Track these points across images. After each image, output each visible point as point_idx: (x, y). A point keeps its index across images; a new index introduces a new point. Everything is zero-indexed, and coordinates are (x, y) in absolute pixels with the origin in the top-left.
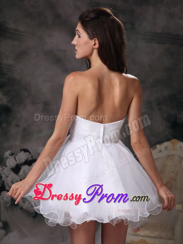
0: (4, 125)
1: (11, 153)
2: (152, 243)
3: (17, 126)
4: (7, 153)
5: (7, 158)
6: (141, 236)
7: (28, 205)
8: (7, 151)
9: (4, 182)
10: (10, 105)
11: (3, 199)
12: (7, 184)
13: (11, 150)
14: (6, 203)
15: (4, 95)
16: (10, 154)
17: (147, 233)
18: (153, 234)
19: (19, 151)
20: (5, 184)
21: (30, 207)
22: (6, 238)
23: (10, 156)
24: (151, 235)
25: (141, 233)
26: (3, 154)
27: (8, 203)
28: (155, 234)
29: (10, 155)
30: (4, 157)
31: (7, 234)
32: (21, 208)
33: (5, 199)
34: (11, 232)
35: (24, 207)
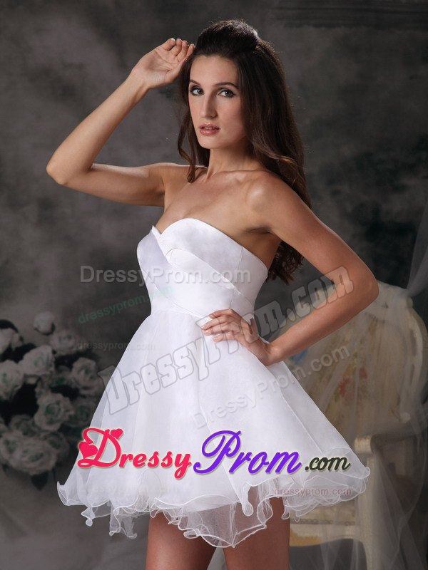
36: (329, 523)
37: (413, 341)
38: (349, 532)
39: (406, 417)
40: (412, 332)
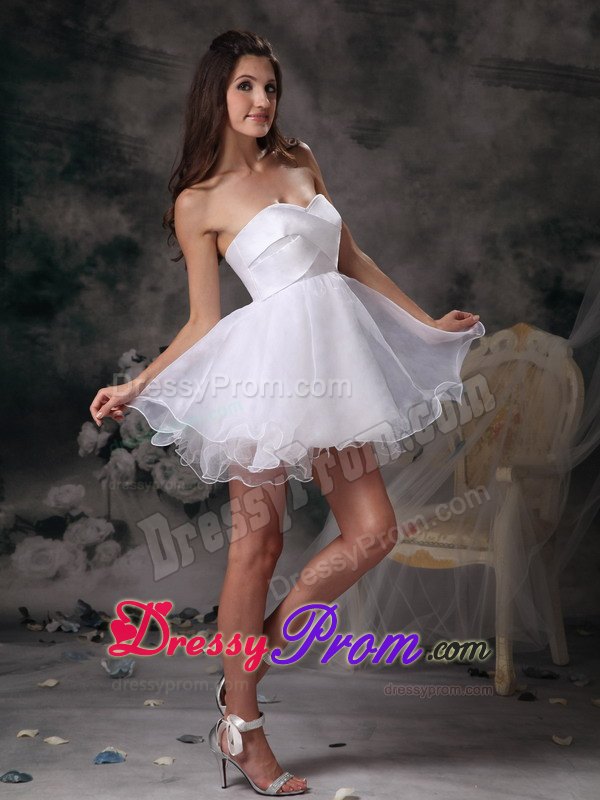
0: (121, 287)
1: (137, 355)
2: (442, 558)
3: (153, 289)
4: (128, 357)
5: (127, 368)
6: (419, 543)
8: (128, 350)
9: (119, 427)
10: (137, 237)
11: (116, 467)
12: (127, 431)
13: (137, 348)
14: (123, 478)
15: (123, 212)
16: (135, 357)
17: (434, 536)
18: (444, 538)
19: (158, 350)
20: (122, 431)
21: (181, 490)
22: (123, 560)
23: (135, 363)
24: (442, 541)
25: (420, 536)
26: (118, 358)
27: (127, 479)
28: (450, 539)
29: (134, 360)
30: (121, 365)
31: (123, 551)
32: (160, 492)
33: (120, 466)
34: (134, 547)
35: (167, 489)
36: (465, 548)
37: (570, 388)
38: (482, 558)
39: (552, 457)
40: (569, 381)
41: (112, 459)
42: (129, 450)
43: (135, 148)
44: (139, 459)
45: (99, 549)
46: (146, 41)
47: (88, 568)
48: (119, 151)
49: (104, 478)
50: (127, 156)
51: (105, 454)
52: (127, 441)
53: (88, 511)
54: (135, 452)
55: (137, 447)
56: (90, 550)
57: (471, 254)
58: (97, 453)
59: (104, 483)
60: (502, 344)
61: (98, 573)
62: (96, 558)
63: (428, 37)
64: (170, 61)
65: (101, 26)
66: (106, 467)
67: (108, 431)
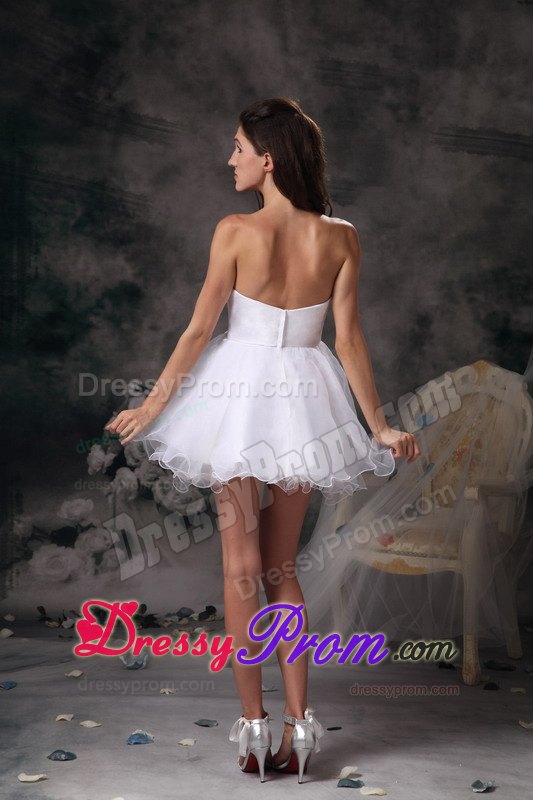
0: (125, 326)
2: (416, 566)
3: (154, 328)
6: (395, 553)
7: (174, 499)
10: (139, 282)
11: (122, 485)
12: (131, 453)
14: (127, 493)
15: (128, 260)
17: (409, 546)
18: (418, 548)
20: (125, 452)
21: (178, 504)
24: (416, 551)
25: (396, 546)
27: (130, 494)
28: (423, 548)
32: (159, 505)
33: (125, 483)
35: (165, 503)
41: (117, 478)
42: (133, 469)
43: (138, 204)
44: (141, 477)
45: (106, 556)
46: (147, 110)
47: (96, 572)
48: (124, 207)
49: (110, 494)
50: (131, 212)
51: (111, 472)
52: (130, 461)
53: (96, 522)
54: (137, 471)
55: (139, 467)
56: (98, 557)
57: (431, 299)
58: (104, 471)
59: (110, 498)
60: (464, 379)
61: (105, 577)
62: (103, 563)
63: (394, 108)
64: (169, 128)
65: (109, 97)
66: (112, 483)
67: (113, 453)
